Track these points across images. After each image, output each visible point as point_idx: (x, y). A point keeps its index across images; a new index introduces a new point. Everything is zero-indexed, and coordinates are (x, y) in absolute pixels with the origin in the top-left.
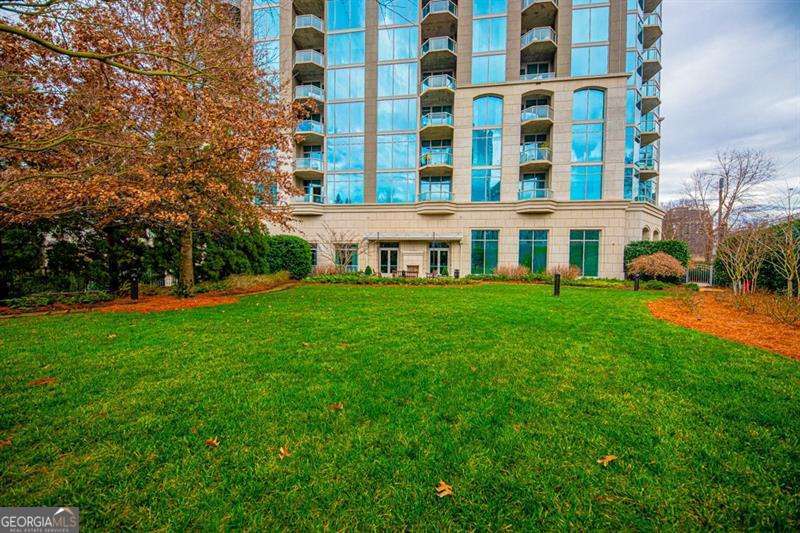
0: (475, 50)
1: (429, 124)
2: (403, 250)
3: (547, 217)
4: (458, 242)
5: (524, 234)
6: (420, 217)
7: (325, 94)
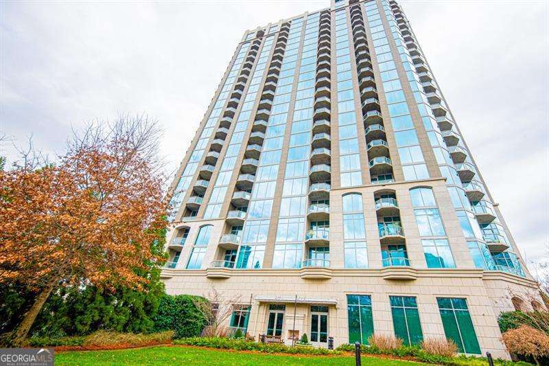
0: (342, 170)
1: (313, 211)
2: (288, 313)
3: (412, 283)
4: (334, 306)
5: (395, 300)
6: (303, 281)
7: (251, 196)
